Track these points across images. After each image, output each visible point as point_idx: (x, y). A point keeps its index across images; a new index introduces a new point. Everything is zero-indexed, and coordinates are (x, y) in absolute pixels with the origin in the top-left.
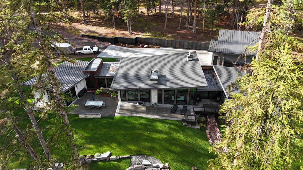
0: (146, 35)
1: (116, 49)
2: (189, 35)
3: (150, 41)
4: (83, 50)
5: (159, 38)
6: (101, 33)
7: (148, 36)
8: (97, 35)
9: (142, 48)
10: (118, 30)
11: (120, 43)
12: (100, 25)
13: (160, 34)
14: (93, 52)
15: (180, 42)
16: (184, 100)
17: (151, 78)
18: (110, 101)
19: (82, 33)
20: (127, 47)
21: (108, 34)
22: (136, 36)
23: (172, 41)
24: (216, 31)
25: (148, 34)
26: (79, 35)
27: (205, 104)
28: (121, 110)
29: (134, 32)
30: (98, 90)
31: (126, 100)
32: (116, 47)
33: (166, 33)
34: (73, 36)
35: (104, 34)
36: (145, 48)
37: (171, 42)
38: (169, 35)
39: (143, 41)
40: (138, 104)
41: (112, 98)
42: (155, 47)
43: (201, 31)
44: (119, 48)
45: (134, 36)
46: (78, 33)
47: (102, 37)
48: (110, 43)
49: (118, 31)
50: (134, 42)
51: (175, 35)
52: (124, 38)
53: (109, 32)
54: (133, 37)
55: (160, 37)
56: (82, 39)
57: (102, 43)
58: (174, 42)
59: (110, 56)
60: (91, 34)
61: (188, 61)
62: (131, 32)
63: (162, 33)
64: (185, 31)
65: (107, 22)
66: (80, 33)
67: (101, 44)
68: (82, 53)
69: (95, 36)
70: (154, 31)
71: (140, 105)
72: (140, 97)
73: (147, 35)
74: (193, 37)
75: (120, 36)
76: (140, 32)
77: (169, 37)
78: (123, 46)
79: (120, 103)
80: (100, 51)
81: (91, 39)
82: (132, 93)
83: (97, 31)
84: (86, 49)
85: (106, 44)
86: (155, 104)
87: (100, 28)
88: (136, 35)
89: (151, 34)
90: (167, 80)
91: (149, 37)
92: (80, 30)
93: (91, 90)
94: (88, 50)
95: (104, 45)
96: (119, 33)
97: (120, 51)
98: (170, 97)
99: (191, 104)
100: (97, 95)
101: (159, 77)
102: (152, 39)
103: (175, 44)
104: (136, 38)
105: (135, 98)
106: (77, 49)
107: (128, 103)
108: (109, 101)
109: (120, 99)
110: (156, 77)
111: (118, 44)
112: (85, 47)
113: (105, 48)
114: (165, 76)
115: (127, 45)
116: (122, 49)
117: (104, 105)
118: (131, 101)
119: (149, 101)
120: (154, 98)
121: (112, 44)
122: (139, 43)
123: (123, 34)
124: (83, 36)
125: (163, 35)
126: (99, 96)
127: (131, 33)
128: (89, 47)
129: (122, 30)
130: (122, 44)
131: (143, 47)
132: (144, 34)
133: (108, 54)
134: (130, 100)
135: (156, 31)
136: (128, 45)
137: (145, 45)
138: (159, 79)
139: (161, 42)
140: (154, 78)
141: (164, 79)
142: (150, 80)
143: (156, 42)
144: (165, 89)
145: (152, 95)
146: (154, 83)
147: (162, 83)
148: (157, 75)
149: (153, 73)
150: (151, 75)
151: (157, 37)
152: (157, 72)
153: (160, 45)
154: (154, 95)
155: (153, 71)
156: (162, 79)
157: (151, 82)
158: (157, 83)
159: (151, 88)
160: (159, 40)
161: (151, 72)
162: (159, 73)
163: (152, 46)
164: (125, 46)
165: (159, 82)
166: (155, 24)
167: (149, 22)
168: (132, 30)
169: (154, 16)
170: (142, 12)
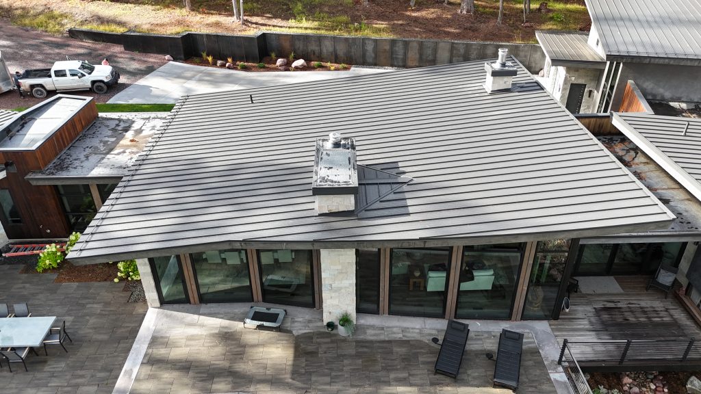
0: (297, 27)
2: (448, 23)
3: (313, 47)
4: (50, 76)
5: (346, 35)
6: (137, 22)
7: (306, 28)
8: (120, 30)
9: (286, 70)
10: (200, 13)
11: (204, 55)
13: (347, 24)
14: (93, 82)
15: (421, 44)
16: (490, 288)
17: (316, 182)
18: (107, 304)
19: (69, 25)
20: (229, 68)
21: (162, 25)
22: (264, 30)
23: (393, 42)
24: (539, 10)
25: (305, 24)
26: (58, 31)
27: (606, 309)
28: (147, 370)
29: (255, 19)
30: (52, 248)
31: (187, 301)
32: (188, 70)
33: (368, 18)
34: (37, 37)
35: (145, 27)
36: (297, 69)
37: (387, 47)
38: (382, 25)
39: (287, 45)
40: (251, 324)
41: (123, 284)
42: (332, 68)
43: (487, 10)
44: (201, 72)
45: (255, 30)
46: (57, 27)
47: (138, 34)
48: (168, 57)
49: (200, 16)
50: (256, 51)
51: (401, 25)
52: (217, 36)
53: (167, 20)
54: (253, 32)
55: (349, 32)
56: (68, 46)
57: (137, 55)
58: (399, 48)
59: (158, 97)
60: (102, 29)
61: (494, 92)
62: (245, 18)
63: (355, 19)
64: (432, 10)
66: (62, 25)
67: (133, 59)
68: (49, 87)
69: (114, 33)
70: (327, 12)
71: (260, 327)
72: (262, 284)
73: (301, 28)
74: (466, 29)
75: (205, 31)
76: (275, 17)
77: (380, 30)
78: (214, 64)
79: (154, 319)
80: (122, 80)
81: (99, 46)
82: (224, 260)
83: (124, 19)
84: (60, 74)
85: (152, 59)
86: (345, 320)
87: (137, 8)
88: (264, 28)
89: (316, 24)
90: (405, 188)
91: (309, 32)
92: (64, 16)
93: (22, 246)
94: (73, 75)
95: (145, 62)
96: (202, 23)
97: (200, 80)
98: (417, 274)
99: (535, 309)
100: (45, 270)
101: (362, 171)
102: (320, 39)
103: (405, 54)
104: (264, 35)
105: (236, 285)
106: (28, 74)
107: (194, 317)
108: (97, 308)
109: (151, 295)
110: (345, 176)
111: (197, 60)
112: (58, 65)
113: (150, 70)
114: (394, 166)
115: (230, 60)
116: (209, 74)
117: (56, 341)
118: (214, 307)
119: (308, 299)
120: (339, 290)
121: (175, 60)
122: (273, 55)
123: (217, 24)
124: (73, 34)
125: (360, 23)
126: (55, 276)
127: (247, 21)
128: (75, 65)
129: (212, 14)
130: (210, 59)
131: (287, 67)
132: (292, 22)
133: (155, 92)
134: (207, 300)
135: (332, 14)
136: (233, 60)
137: (296, 58)
138: (363, 187)
139: (353, 50)
140: (332, 182)
141: (388, 186)
142: (311, 193)
143: (335, 50)
144: (405, 245)
145: (323, 275)
146: (334, 209)
147: (378, 205)
148: (352, 164)
149: (325, 152)
150: (317, 163)
151: (337, 31)
152: (348, 148)
153: (349, 60)
154: (336, 272)
155: (324, 140)
156: (376, 186)
157: (316, 206)
158: (352, 208)
159: (315, 241)
160: (346, 39)
161: (314, 148)
162: (358, 153)
163: (322, 63)
164: (223, 66)
165: (364, 201)
168: (250, 12)
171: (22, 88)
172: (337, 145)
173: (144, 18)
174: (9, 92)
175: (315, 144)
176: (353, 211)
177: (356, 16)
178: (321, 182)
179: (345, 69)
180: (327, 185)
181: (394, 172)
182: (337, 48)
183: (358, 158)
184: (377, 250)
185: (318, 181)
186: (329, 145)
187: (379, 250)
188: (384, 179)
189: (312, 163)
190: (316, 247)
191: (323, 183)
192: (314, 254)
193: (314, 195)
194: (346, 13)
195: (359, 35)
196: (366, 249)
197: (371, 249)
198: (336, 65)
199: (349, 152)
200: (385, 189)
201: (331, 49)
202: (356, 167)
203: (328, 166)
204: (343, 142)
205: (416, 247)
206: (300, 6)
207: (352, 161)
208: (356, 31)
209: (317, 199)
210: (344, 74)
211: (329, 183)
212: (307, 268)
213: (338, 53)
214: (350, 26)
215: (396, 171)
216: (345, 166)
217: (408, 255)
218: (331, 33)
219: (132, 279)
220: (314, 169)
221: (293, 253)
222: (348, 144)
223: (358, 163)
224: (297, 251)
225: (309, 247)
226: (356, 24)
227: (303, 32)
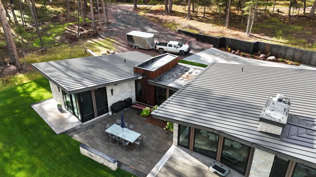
0: (276, 41)
1: (217, 54)
3: (282, 52)
4: (167, 46)
5: (302, 49)
6: (204, 30)
7: (281, 42)
8: (196, 32)
9: (264, 60)
10: (231, 29)
11: (227, 47)
12: (207, 21)
13: (305, 43)
14: (181, 51)
17: (263, 115)
18: (159, 137)
19: (179, 28)
20: (236, 54)
21: (213, 32)
22: (258, 40)
25: (281, 40)
26: (175, 30)
29: (255, 35)
30: (147, 108)
31: (188, 147)
32: (218, 52)
34: (167, 31)
35: (207, 32)
36: (270, 60)
39: (268, 49)
40: (212, 170)
41: (167, 131)
42: (289, 63)
44: (223, 54)
45: (254, 40)
46: (175, 28)
47: (203, 35)
48: (212, 45)
49: (230, 30)
50: (252, 49)
52: (236, 40)
53: (216, 31)
54: (253, 41)
55: (305, 48)
56: (176, 36)
57: (200, 43)
59: (203, 61)
60: (190, 31)
62: (251, 34)
63: (310, 42)
65: (217, 19)
66: (177, 28)
67: (198, 44)
68: (165, 50)
69: (194, 33)
70: (294, 36)
71: (215, 173)
72: (222, 153)
73: (278, 42)
75: (231, 37)
76: (266, 35)
78: (230, 52)
79: (173, 150)
80: (191, 52)
81: (187, 37)
82: (208, 136)
83: (199, 28)
84: (170, 46)
85: (205, 45)
87: (206, 24)
88: (259, 39)
89: (287, 41)
90: (315, 133)
91: (282, 44)
92: (178, 24)
93: (139, 105)
94: (174, 47)
95: (202, 46)
96: (230, 33)
97: (222, 57)
100: (143, 116)
101: (291, 117)
102: (286, 48)
104: (258, 42)
105: (210, 149)
106: (160, 44)
107: (189, 156)
108: (155, 137)
109: (175, 140)
110: (280, 117)
111: (223, 49)
112: (171, 42)
113: (202, 50)
115: (238, 51)
116: (227, 56)
117: (138, 143)
118: (198, 155)
119: (243, 170)
121: (214, 47)
122: (259, 52)
123: (237, 35)
124: (180, 32)
125: (312, 44)
126: (145, 119)
127: (252, 35)
128: (176, 43)
129: (236, 30)
130: (229, 49)
131: (265, 59)
132: (274, 39)
133: (202, 59)
134: (196, 151)
135: (297, 37)
136: (239, 51)
137: (271, 55)
138: (289, 125)
139: (304, 56)
140: (272, 117)
141: (305, 129)
142: (258, 119)
143: (294, 55)
144: (306, 164)
145: (253, 161)
146: (269, 131)
147: (295, 137)
148: (286, 112)
149: (272, 102)
150: (266, 107)
151: (298, 46)
152: (286, 104)
153: (301, 61)
154: (261, 163)
155: (273, 96)
156: (297, 127)
157: (259, 126)
158: (279, 134)
159: (253, 143)
160: (302, 51)
161: (267, 99)
162: (291, 108)
163: (285, 60)
164: (234, 53)
165: (288, 133)
166: (299, 28)
167: (288, 24)
168: (254, 32)
169: (299, 16)
170: (278, 11)
171: (156, 48)
172: (280, 100)
173: (207, 29)
174: (152, 49)
175: (268, 97)
176: (280, 136)
177: (311, 40)
178: (265, 116)
179: (297, 65)
180: (268, 118)
181: (311, 123)
182: (296, 54)
183: (290, 110)
184: (288, 160)
185: (264, 115)
186: (275, 99)
187: (289, 161)
188: (303, 125)
189: (264, 106)
190: (253, 146)
191: (266, 117)
192: (252, 150)
193: (260, 121)
194: (306, 38)
195: (310, 50)
196: (281, 158)
197: (284, 159)
198: (292, 62)
199: (286, 106)
200: (302, 130)
201: (291, 54)
202: (288, 114)
203: (272, 109)
204: (284, 100)
205: (312, 167)
206: (280, 32)
207: (286, 110)
208: (309, 47)
209: (261, 123)
210: (295, 67)
211: (270, 117)
212: (246, 155)
213: (295, 56)
214: (306, 44)
215: (312, 123)
216: (281, 112)
217: (307, 170)
218: (294, 47)
219: (170, 130)
220: (264, 109)
221: (241, 145)
222: (287, 101)
223: (290, 112)
224: (243, 145)
225: (250, 145)
226: (310, 44)
227: (279, 44)
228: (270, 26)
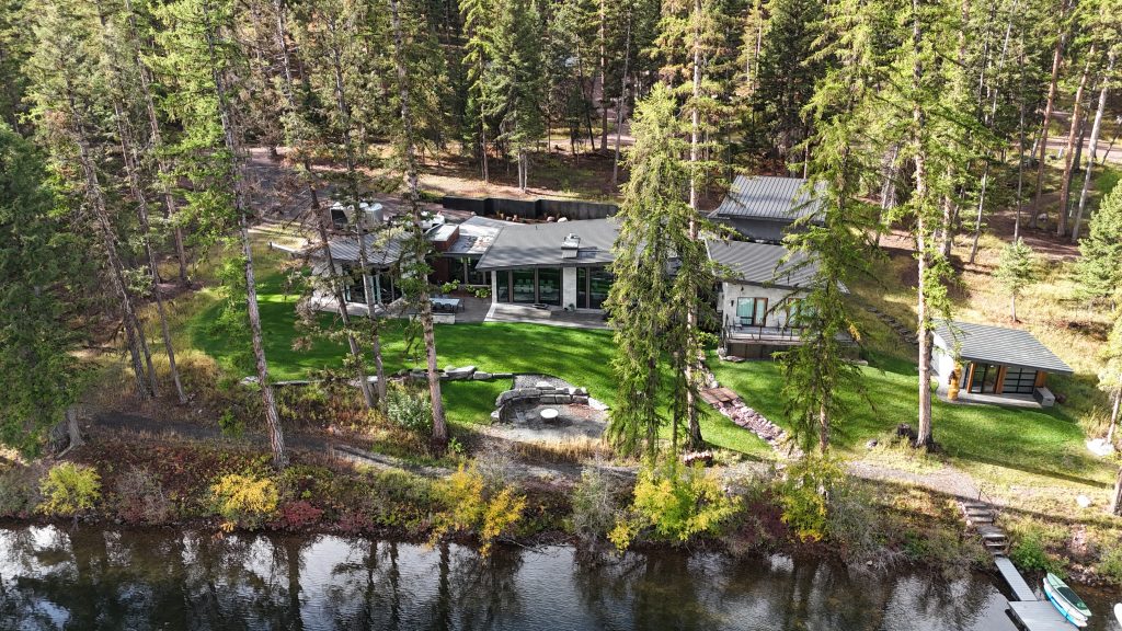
0: (563, 196)
1: (490, 224)
3: (573, 210)
6: (452, 189)
7: (570, 197)
8: (442, 194)
10: (494, 184)
11: (498, 212)
12: (450, 174)
13: (599, 194)
20: (514, 221)
21: (470, 192)
22: (540, 197)
25: (569, 194)
29: (534, 190)
32: (487, 222)
35: (459, 192)
39: (555, 208)
44: (495, 223)
45: (534, 197)
47: (454, 197)
48: (473, 213)
49: (495, 187)
50: (534, 211)
52: (508, 201)
53: (471, 189)
54: (532, 198)
57: (453, 211)
62: (527, 188)
63: (605, 192)
65: (467, 167)
67: (451, 213)
69: (436, 196)
70: (585, 186)
73: (566, 196)
75: (499, 197)
76: (549, 189)
78: (505, 219)
83: (444, 187)
85: (464, 214)
88: (540, 195)
89: (577, 194)
91: (572, 199)
95: (459, 215)
96: (498, 191)
102: (578, 205)
104: (539, 201)
111: (492, 215)
113: (463, 221)
115: (515, 216)
116: (501, 225)
121: (478, 214)
122: (545, 214)
123: (507, 192)
125: (608, 195)
127: (528, 191)
129: (503, 185)
130: (502, 215)
131: (555, 222)
132: (560, 193)
135: (589, 188)
136: (518, 217)
137: (561, 217)
160: (597, 206)
164: (511, 220)
166: (590, 174)
167: (574, 168)
168: (531, 185)
169: (587, 155)
170: (557, 147)
173: (455, 186)
195: (606, 203)
201: (586, 211)
206: (566, 182)
218: (587, 201)
227: (568, 199)
228: (549, 175)
